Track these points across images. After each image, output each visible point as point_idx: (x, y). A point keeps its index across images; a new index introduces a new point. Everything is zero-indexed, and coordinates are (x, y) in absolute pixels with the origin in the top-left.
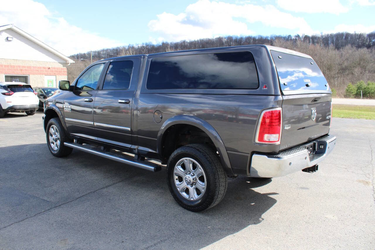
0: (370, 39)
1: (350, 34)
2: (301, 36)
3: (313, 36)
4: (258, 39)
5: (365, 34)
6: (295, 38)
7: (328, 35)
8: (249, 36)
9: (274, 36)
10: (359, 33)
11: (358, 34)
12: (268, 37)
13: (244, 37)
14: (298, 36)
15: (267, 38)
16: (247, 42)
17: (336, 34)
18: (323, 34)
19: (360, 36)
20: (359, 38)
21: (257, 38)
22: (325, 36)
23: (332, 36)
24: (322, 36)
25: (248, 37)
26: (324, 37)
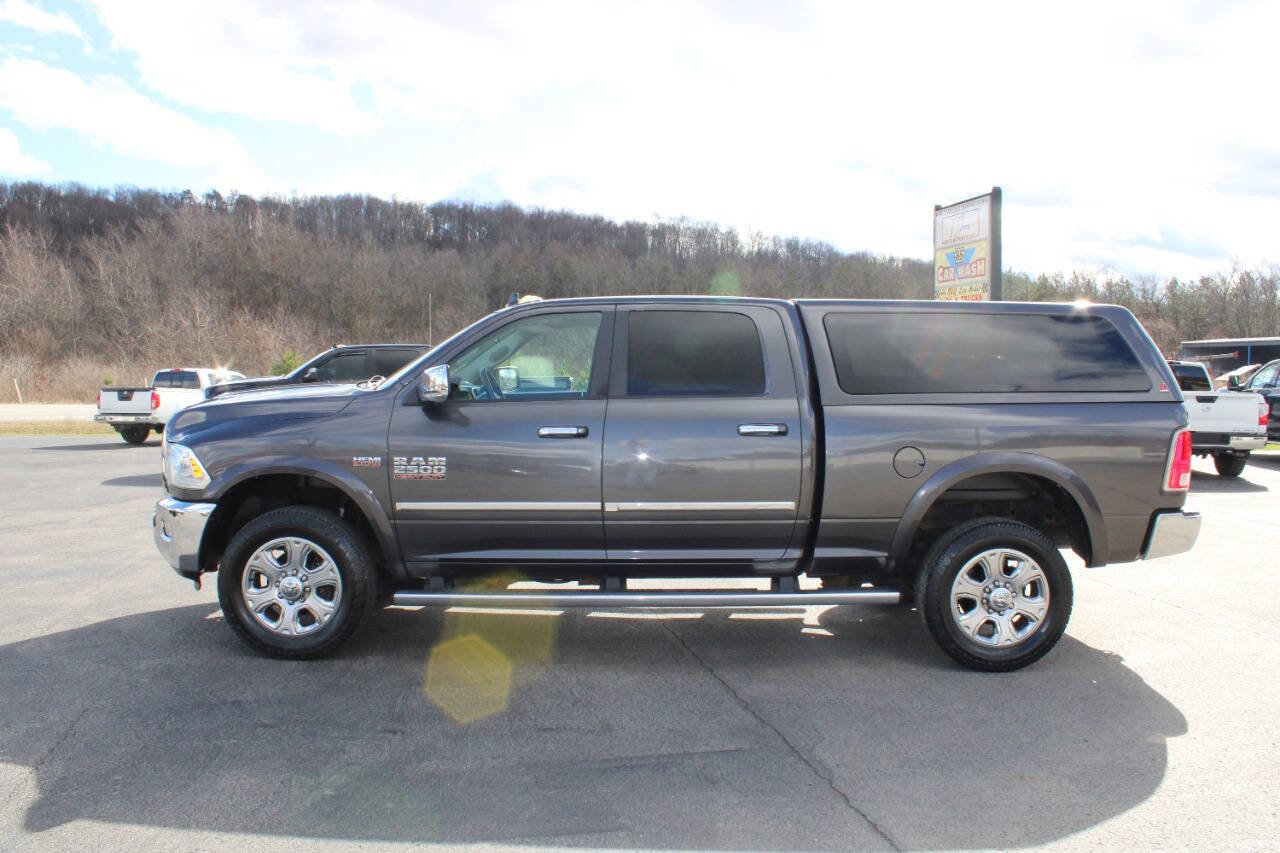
0: (436, 222)
1: (380, 201)
2: (225, 194)
3: (266, 198)
4: (66, 196)
5: (423, 205)
6: (204, 202)
7: (313, 200)
8: (30, 183)
9: (132, 192)
10: (407, 201)
11: (402, 205)
12: (107, 192)
13: (9, 183)
14: (215, 196)
15: (101, 196)
16: (22, 203)
17: (338, 197)
18: (300, 196)
19: (409, 211)
20: (408, 216)
21: (63, 193)
22: (306, 202)
23: (324, 204)
24: (296, 202)
25: (24, 184)
26: (302, 205)
